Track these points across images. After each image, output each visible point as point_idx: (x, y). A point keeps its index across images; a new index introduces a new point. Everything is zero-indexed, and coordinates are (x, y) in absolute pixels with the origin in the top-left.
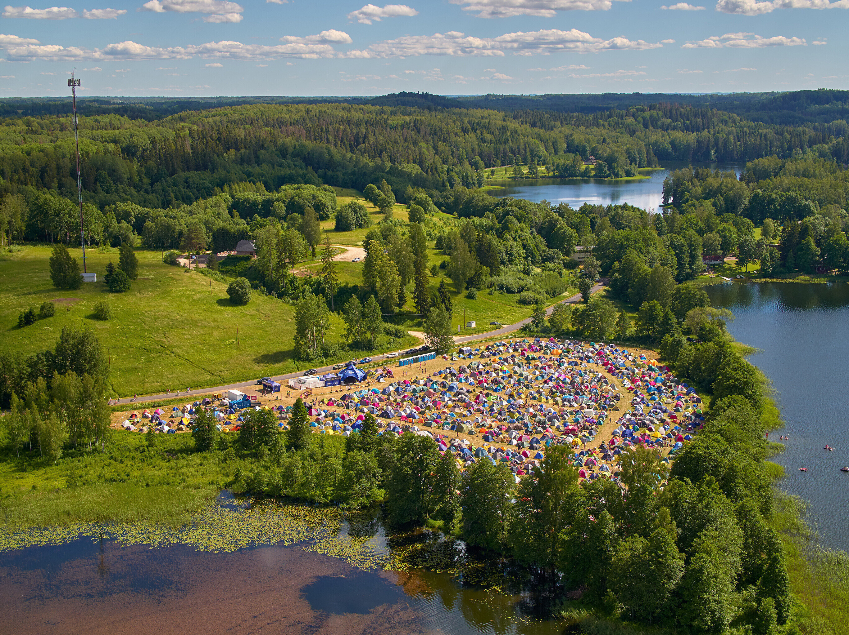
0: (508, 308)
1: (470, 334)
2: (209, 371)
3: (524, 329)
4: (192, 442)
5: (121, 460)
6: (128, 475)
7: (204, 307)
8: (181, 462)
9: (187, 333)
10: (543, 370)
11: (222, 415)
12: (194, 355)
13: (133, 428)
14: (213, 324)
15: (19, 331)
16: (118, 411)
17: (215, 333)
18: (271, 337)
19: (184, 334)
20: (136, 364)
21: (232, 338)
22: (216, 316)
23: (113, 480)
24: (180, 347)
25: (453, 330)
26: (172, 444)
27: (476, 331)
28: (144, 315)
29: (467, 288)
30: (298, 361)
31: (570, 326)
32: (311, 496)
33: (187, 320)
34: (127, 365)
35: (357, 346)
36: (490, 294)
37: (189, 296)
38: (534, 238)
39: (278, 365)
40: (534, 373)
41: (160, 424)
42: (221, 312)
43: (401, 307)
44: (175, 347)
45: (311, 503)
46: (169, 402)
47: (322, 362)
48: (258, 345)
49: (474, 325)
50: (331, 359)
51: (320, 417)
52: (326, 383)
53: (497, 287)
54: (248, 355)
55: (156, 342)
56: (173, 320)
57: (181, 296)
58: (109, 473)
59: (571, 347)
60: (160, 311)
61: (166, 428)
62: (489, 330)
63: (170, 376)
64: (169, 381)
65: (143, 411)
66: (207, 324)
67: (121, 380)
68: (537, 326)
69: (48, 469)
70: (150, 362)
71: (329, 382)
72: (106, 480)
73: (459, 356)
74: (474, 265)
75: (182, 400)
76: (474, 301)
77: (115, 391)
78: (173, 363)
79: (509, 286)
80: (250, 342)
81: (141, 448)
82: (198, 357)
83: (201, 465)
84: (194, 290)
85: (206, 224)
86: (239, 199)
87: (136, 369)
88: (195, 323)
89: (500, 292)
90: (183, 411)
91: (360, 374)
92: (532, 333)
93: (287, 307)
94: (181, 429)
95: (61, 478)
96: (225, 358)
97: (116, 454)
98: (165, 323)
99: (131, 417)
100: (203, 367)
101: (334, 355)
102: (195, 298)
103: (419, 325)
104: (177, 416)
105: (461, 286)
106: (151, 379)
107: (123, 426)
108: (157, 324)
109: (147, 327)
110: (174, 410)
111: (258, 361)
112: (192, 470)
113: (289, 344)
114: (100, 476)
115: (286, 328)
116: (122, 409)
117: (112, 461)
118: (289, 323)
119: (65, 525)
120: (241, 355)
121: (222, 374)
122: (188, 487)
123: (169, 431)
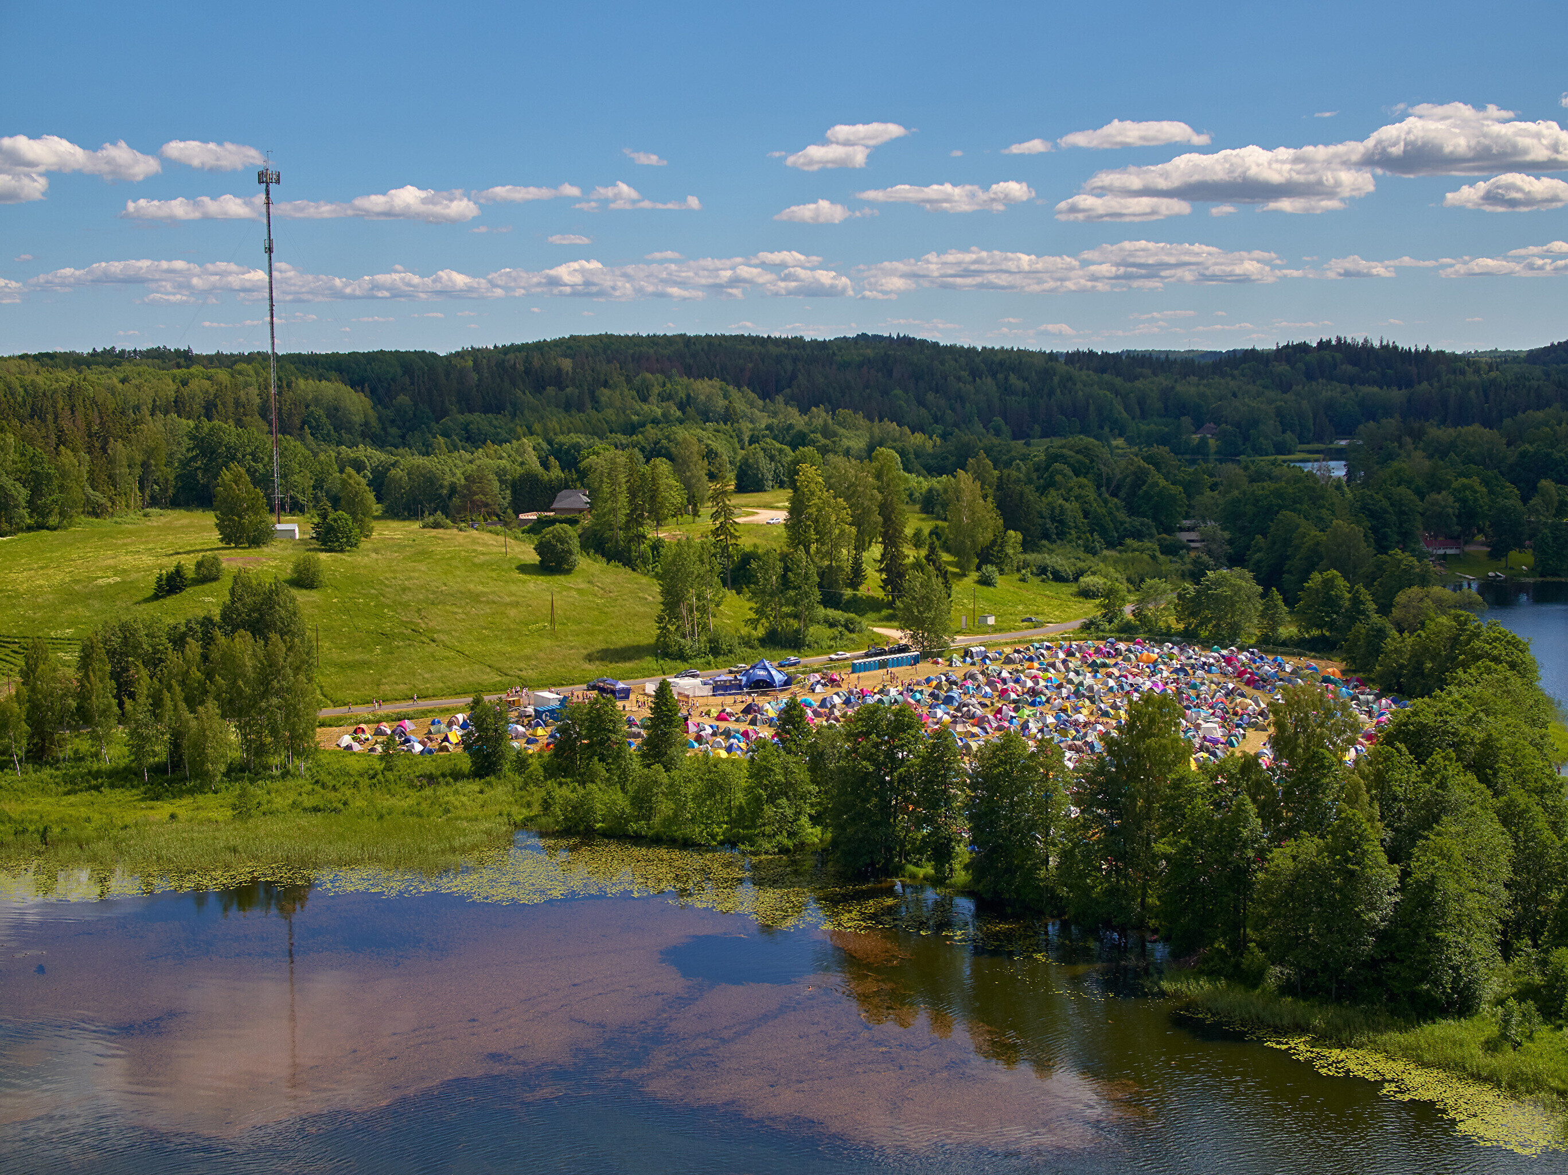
0: (1056, 602)
1: (987, 633)
2: (499, 670)
3: (1086, 627)
4: (466, 763)
5: (334, 786)
6: (345, 804)
7: (494, 575)
8: (441, 791)
9: (460, 611)
10: (1124, 679)
11: (520, 728)
12: (472, 645)
13: (357, 747)
14: (508, 599)
15: (156, 604)
16: (330, 726)
17: (512, 612)
18: (614, 622)
19: (456, 613)
20: (366, 657)
21: (543, 620)
22: (513, 588)
23: (316, 809)
24: (448, 633)
25: (954, 626)
26: (428, 766)
27: (996, 629)
28: (382, 583)
29: (978, 568)
30: (662, 659)
31: (1172, 620)
32: (684, 835)
33: (461, 593)
34: (349, 657)
35: (774, 640)
36: (1023, 580)
37: (466, 559)
38: (1106, 502)
39: (629, 665)
40: (1106, 683)
41: (408, 741)
42: (524, 582)
43: (856, 589)
44: (439, 631)
45: (687, 844)
46: (424, 713)
47: (709, 663)
48: (591, 633)
49: (991, 621)
50: (726, 658)
51: (702, 733)
52: (715, 689)
53: (1035, 570)
54: (572, 648)
55: (404, 624)
56: (434, 593)
57: (452, 558)
58: (308, 802)
59: (1176, 650)
60: (411, 578)
61: (418, 748)
62: (1021, 628)
63: (426, 676)
64: (426, 683)
65: (376, 726)
66: (497, 599)
67: (337, 679)
68: (1110, 622)
69: (200, 798)
70: (391, 653)
71: (719, 688)
72: (305, 810)
73: (964, 661)
74: (992, 522)
75: (448, 710)
76: (992, 589)
77: (325, 696)
78: (433, 657)
79: (1058, 568)
80: (574, 627)
81: (371, 772)
82: (479, 648)
83: (481, 792)
84: (475, 551)
85: (501, 473)
86: (561, 445)
87: (365, 664)
88: (476, 598)
89: (1040, 579)
90: (450, 725)
91: (778, 677)
92: (1101, 634)
93: (644, 580)
94: (446, 749)
95: (222, 809)
96: (528, 651)
97: (324, 777)
98: (421, 597)
99: (355, 732)
100: (489, 662)
101: (730, 651)
102: (476, 560)
103: (890, 618)
104: (439, 732)
105: (968, 561)
106: (393, 678)
107: (339, 746)
108: (405, 598)
109: (388, 601)
110: (433, 723)
111: (590, 658)
112: (465, 799)
113: (647, 633)
114: (294, 805)
115: (642, 609)
116: (337, 722)
117: (317, 788)
118: (648, 603)
119: (227, 867)
120: (558, 646)
121: (523, 674)
122: (457, 819)
123: (422, 752)
